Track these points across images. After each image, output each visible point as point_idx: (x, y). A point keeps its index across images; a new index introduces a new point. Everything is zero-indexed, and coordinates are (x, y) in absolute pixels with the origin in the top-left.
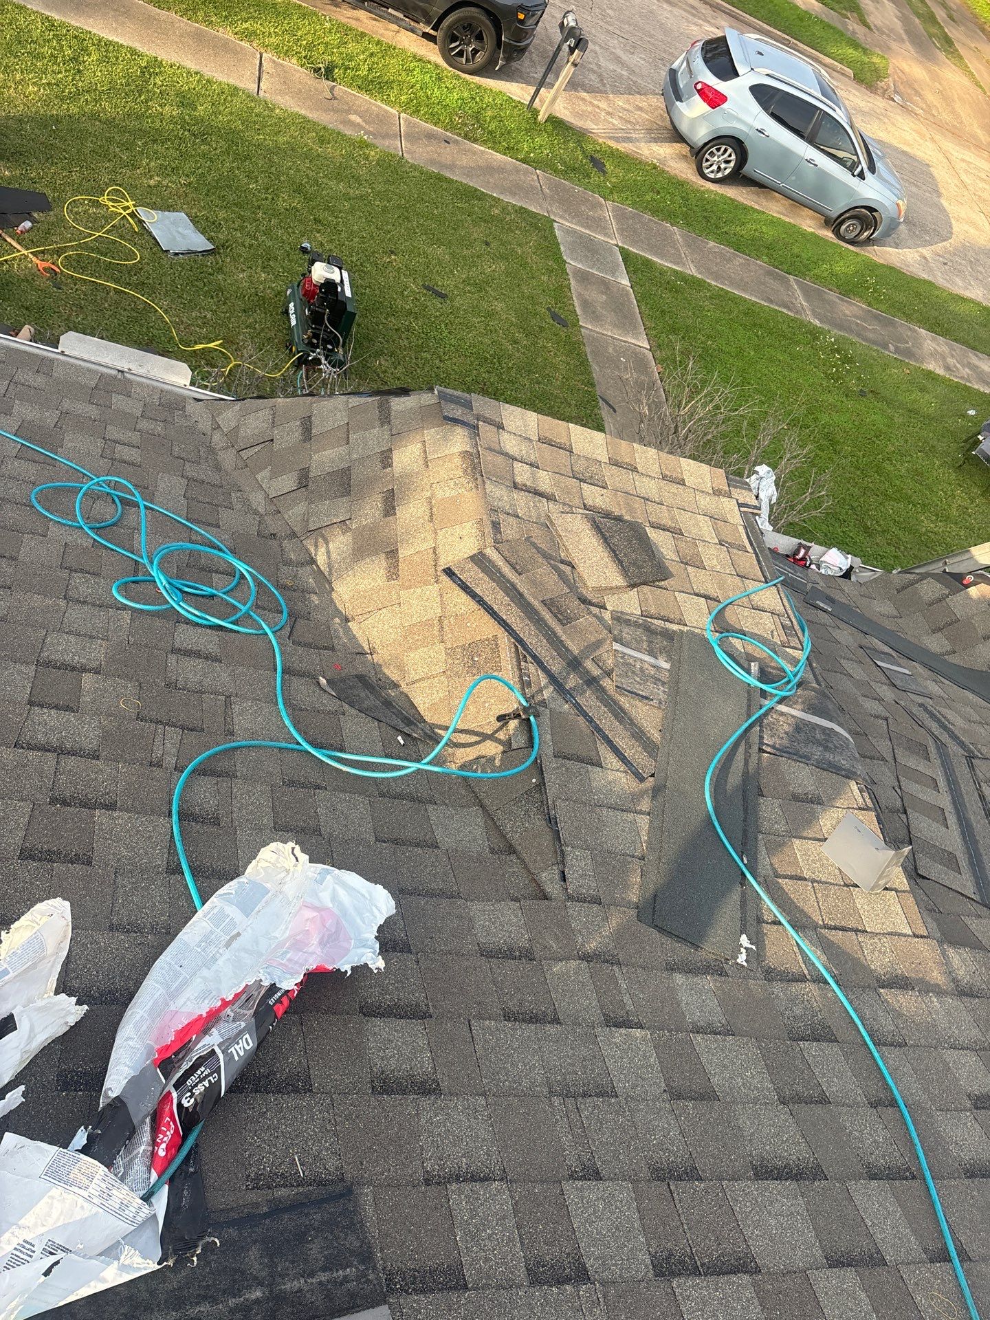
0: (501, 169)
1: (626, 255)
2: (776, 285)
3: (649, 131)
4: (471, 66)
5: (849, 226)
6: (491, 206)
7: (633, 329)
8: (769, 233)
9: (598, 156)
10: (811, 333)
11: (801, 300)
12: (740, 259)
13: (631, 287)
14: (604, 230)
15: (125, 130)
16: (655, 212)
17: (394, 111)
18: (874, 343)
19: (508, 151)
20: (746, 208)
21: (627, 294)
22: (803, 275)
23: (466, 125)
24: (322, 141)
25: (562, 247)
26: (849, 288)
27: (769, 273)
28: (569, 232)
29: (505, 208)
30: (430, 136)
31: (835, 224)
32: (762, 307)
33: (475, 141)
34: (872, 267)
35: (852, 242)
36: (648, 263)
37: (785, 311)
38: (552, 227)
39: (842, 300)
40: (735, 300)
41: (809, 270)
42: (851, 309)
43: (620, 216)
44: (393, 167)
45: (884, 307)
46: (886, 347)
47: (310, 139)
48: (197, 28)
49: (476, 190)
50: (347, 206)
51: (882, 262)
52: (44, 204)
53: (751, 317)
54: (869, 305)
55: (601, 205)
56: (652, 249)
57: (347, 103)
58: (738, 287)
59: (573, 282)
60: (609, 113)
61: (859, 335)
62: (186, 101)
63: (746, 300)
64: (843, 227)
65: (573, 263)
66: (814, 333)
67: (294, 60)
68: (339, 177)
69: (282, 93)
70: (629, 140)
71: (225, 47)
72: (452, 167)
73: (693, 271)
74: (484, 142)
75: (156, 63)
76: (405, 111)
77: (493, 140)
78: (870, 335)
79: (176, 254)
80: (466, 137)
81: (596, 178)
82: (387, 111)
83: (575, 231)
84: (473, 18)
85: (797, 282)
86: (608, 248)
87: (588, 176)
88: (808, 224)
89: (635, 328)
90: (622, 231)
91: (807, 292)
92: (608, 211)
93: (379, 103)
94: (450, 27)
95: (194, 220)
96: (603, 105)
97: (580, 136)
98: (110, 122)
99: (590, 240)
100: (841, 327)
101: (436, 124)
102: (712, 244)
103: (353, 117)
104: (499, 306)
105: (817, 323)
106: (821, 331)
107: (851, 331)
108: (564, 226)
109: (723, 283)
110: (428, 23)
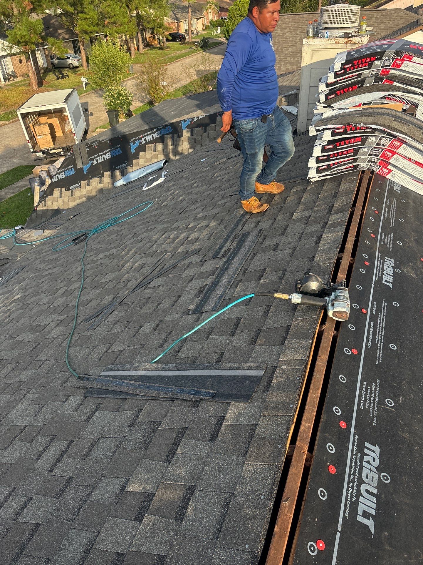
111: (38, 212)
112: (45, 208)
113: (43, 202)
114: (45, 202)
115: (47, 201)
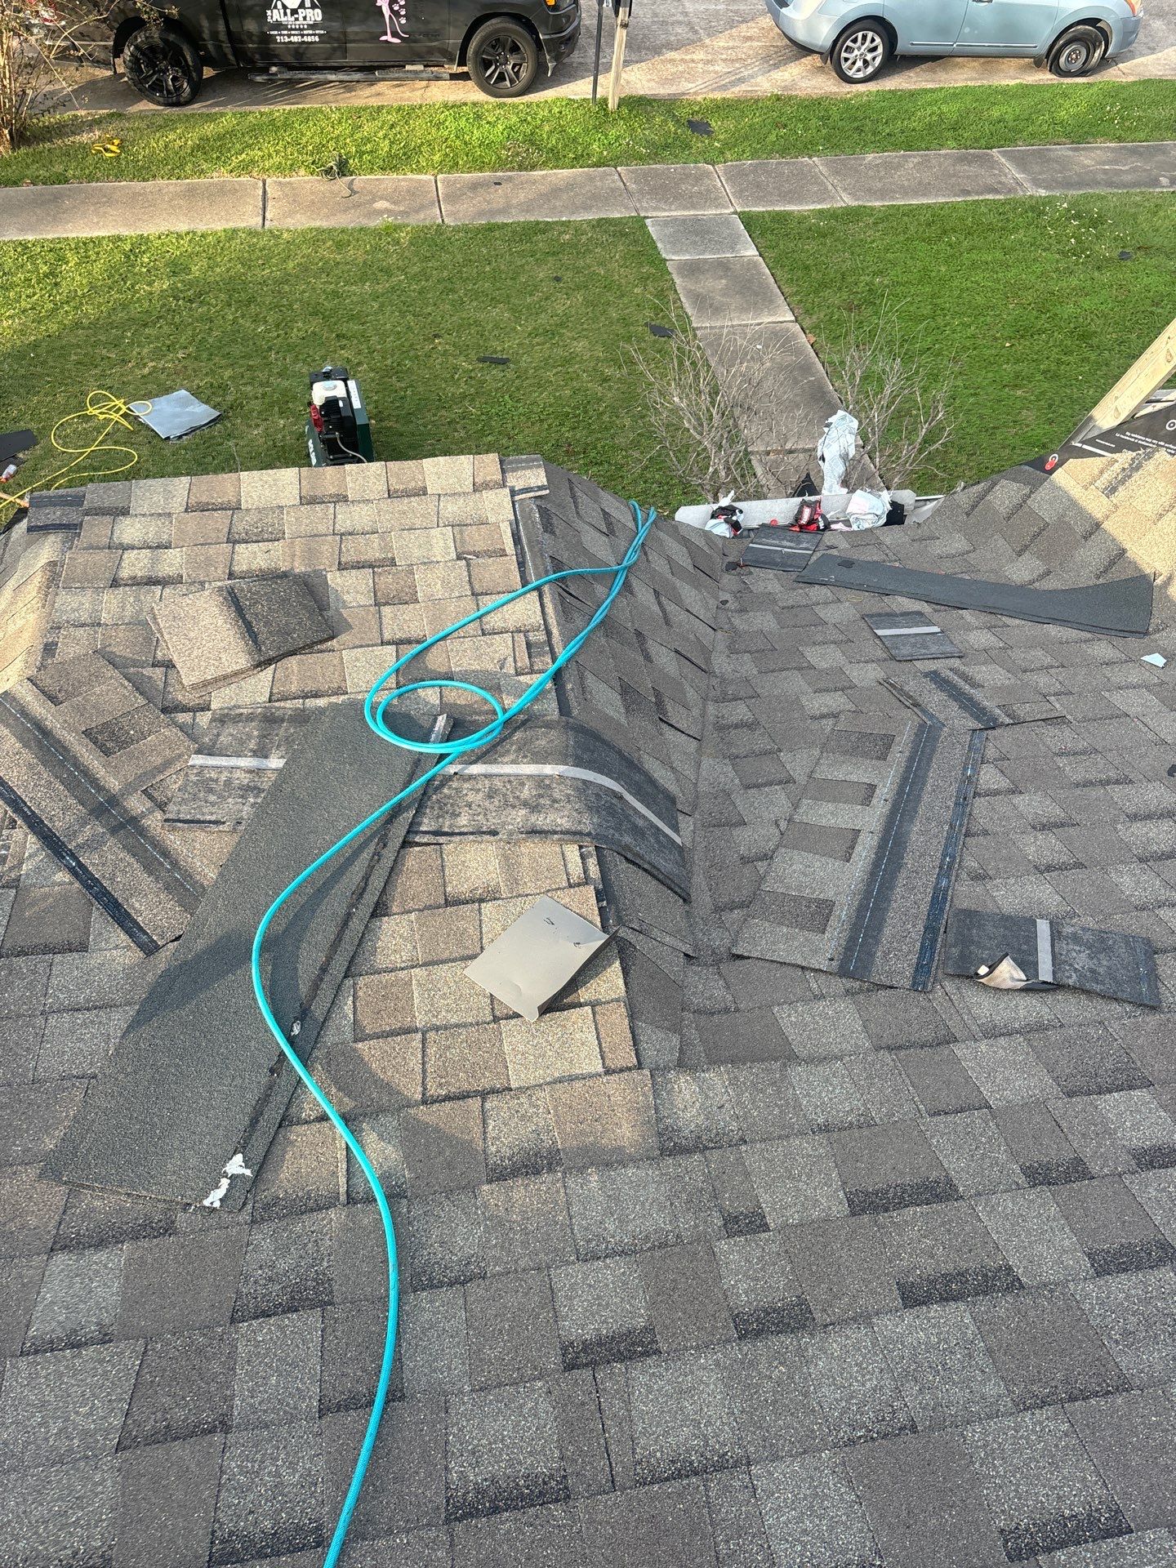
0: (570, 186)
1: (748, 220)
2: (973, 170)
3: (766, 59)
4: (519, 85)
5: (1069, 55)
6: (560, 233)
7: (767, 303)
8: (951, 110)
9: (697, 118)
10: (1033, 209)
11: (1013, 173)
12: (915, 158)
13: (761, 255)
14: (716, 202)
15: (112, 325)
16: (784, 152)
17: (429, 177)
18: (1135, 185)
19: (578, 160)
20: (912, 94)
21: (755, 265)
22: (1013, 142)
23: (518, 154)
24: (340, 246)
25: (659, 245)
26: (1081, 133)
27: (962, 159)
28: (666, 223)
29: (578, 229)
30: (475, 186)
31: (1050, 59)
32: (954, 207)
33: (533, 167)
34: (1116, 92)
35: (1083, 73)
36: (781, 218)
37: (990, 197)
38: (644, 226)
39: (1076, 149)
40: (911, 212)
41: (1021, 131)
42: (1093, 158)
43: (734, 176)
44: (432, 240)
45: (1142, 135)
46: (1155, 183)
47: (326, 252)
48: (188, 184)
49: (538, 223)
50: (376, 305)
51: (1131, 79)
52: (28, 440)
53: (938, 223)
54: (1120, 139)
55: (708, 174)
56: (787, 197)
57: (371, 192)
58: (916, 193)
59: (678, 281)
60: (708, 62)
61: (1110, 184)
62: (177, 268)
63: (929, 206)
64: (1062, 60)
65: (674, 257)
66: (1036, 208)
67: (302, 172)
68: (363, 279)
69: (291, 214)
70: (741, 80)
71: (222, 190)
72: (504, 211)
73: (847, 201)
74: (544, 165)
75: (143, 240)
76: (441, 171)
77: (555, 158)
78: (1128, 178)
79: (180, 437)
80: (521, 168)
81: (698, 143)
82: (419, 181)
83: (676, 219)
84: (497, 31)
85: (1004, 154)
86: (725, 222)
87: (688, 147)
88: (1010, 77)
89: (771, 302)
90: (739, 194)
91: (1021, 162)
92: (718, 176)
93: (410, 176)
94: (476, 53)
95: (197, 393)
96: (700, 55)
97: (667, 105)
98: (93, 325)
99: (696, 220)
100: (1080, 184)
101: (481, 170)
102: (870, 157)
103: (381, 205)
104: (580, 346)
105: (1043, 193)
106: (1049, 201)
107: (1097, 183)
108: (658, 218)
109: (893, 198)
110: (451, 61)
111: (1042, 493)
112: (1095, 504)
113: (1125, 457)
114: (1135, 467)
115: (1150, 466)
